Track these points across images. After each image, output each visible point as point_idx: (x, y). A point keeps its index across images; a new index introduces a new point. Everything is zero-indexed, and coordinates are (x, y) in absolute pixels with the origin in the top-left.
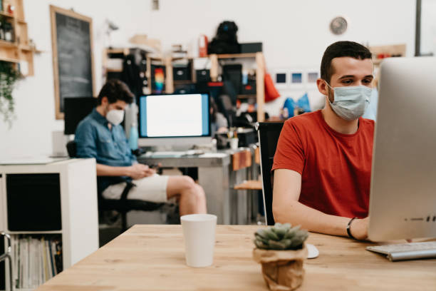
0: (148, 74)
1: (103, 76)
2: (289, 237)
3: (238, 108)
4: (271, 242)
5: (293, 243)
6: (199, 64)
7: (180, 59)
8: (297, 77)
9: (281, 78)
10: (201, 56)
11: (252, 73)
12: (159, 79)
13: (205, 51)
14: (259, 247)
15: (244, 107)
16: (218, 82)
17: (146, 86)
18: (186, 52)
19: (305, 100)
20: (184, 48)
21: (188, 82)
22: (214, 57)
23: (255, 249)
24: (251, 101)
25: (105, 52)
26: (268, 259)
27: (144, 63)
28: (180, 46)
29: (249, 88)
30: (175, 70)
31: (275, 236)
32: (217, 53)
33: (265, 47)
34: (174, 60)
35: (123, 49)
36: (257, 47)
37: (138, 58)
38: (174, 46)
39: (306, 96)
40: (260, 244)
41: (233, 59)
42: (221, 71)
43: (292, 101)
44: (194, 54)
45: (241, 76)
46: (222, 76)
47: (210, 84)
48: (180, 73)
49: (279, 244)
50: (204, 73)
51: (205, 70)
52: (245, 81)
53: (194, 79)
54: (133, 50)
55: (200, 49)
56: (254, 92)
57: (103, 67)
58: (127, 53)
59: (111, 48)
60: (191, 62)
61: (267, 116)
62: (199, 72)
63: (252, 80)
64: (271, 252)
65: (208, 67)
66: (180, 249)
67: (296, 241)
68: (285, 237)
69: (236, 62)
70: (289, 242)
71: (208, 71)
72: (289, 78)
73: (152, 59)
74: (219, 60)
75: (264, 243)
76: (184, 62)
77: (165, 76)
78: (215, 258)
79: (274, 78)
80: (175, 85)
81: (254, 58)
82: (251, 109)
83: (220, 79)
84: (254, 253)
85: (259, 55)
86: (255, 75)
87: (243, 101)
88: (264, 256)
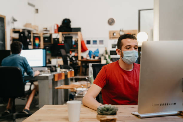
0: (32, 40)
1: (11, 40)
2: (111, 110)
3: (70, 54)
4: (104, 112)
5: (112, 112)
6: (54, 36)
7: (47, 34)
8: (95, 42)
9: (88, 42)
10: (55, 32)
11: (76, 40)
12: (37, 42)
13: (57, 31)
14: (99, 114)
15: (73, 54)
16: (62, 43)
17: (31, 45)
18: (49, 31)
19: (97, 51)
20: (48, 29)
21: (50, 43)
22: (61, 33)
23: (98, 115)
24: (76, 51)
25: (12, 30)
26: (103, 119)
27: (30, 35)
28: (47, 28)
29: (75, 46)
30: (44, 38)
31: (106, 109)
32: (62, 32)
33: (82, 30)
34: (44, 34)
35: (19, 29)
36: (78, 30)
37: (26, 33)
38: (44, 28)
39: (98, 50)
40: (99, 112)
41: (69, 34)
42: (63, 39)
43: (92, 52)
44: (52, 32)
45: (72, 41)
46: (64, 41)
47: (59, 44)
48: (46, 39)
49: (107, 113)
50: (56, 40)
51: (57, 38)
52: (73, 43)
53: (52, 42)
54: (24, 30)
55: (55, 30)
56: (77, 48)
57: (11, 37)
58: (21, 31)
59: (14, 29)
60: (51, 35)
61: (82, 57)
62: (54, 39)
63: (76, 43)
64: (104, 116)
65: (58, 37)
66: (66, 115)
67: (114, 111)
68: (110, 110)
69: (70, 35)
70: (111, 112)
71: (58, 39)
72: (92, 42)
73: (33, 34)
74: (63, 34)
75: (101, 112)
76: (48, 35)
77: (40, 41)
78: (80, 118)
79: (85, 42)
80: (44, 44)
81: (77, 34)
82: (76, 55)
83: (63, 42)
84: (97, 116)
85: (79, 33)
86: (77, 41)
87: (73, 51)
88: (101, 117)
